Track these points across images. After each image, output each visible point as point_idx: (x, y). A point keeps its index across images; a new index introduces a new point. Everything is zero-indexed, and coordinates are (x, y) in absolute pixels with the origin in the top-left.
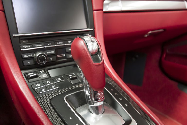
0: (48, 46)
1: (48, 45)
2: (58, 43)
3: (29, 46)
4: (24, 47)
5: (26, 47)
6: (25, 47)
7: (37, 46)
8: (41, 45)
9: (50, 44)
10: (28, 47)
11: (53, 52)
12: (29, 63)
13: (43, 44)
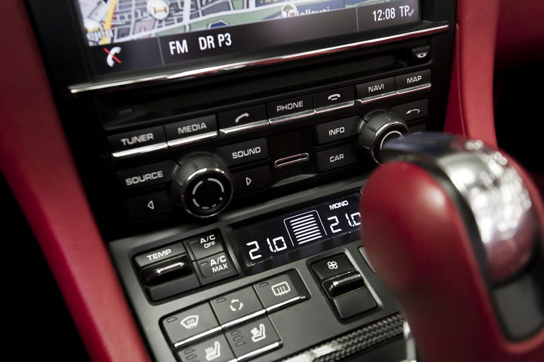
0: (234, 124)
1: (237, 120)
2: (280, 108)
3: (150, 136)
4: (124, 140)
5: (135, 139)
6: (129, 143)
7: (187, 129)
8: (204, 126)
9: (247, 115)
10: (142, 138)
11: (256, 151)
12: (153, 208)
13: (213, 117)
